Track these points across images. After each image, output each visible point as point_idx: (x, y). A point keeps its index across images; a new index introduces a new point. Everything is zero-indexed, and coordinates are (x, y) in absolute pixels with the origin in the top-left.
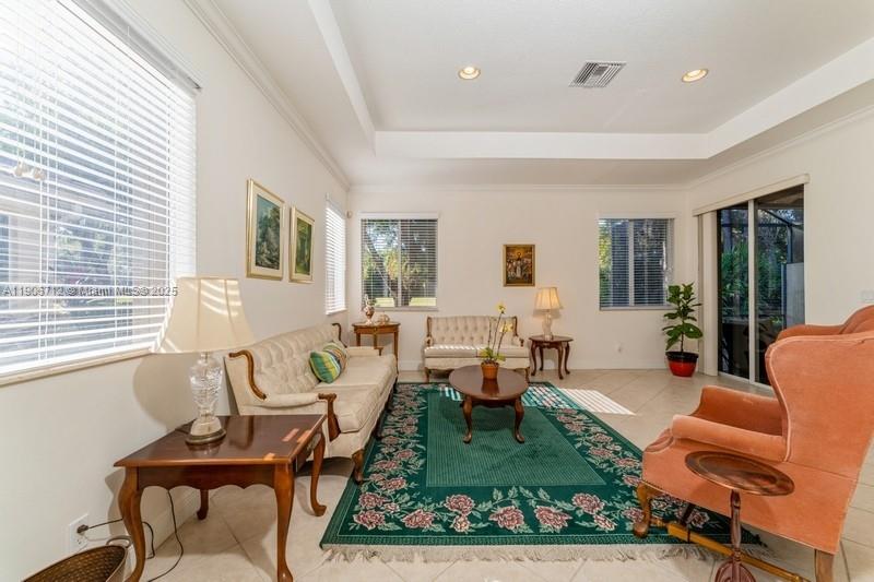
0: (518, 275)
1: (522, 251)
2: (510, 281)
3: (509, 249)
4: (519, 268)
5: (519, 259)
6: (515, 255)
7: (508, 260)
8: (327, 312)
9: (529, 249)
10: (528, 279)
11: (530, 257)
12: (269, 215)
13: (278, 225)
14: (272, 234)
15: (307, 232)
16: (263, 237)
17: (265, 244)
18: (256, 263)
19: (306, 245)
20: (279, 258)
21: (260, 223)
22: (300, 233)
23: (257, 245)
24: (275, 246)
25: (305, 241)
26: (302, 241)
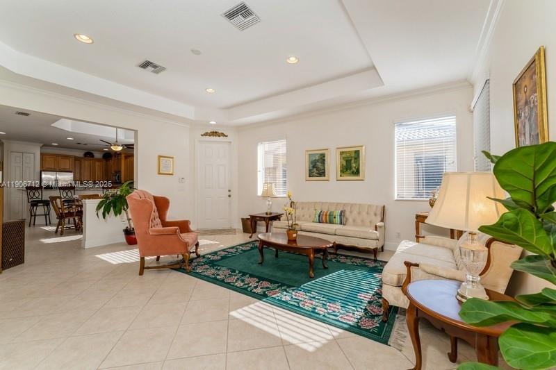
8: (396, 199)
12: (317, 158)
13: (325, 160)
14: (319, 164)
15: (353, 155)
16: (314, 167)
17: (315, 169)
18: (310, 176)
19: (353, 161)
20: (324, 172)
21: (312, 163)
22: (344, 158)
23: (310, 170)
24: (322, 168)
25: (351, 160)
26: (347, 161)
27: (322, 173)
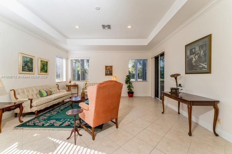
0: (109, 73)
1: (109, 67)
2: (106, 75)
3: (106, 67)
4: (109, 71)
5: (109, 69)
6: (108, 68)
7: (106, 69)
8: (56, 82)
9: (111, 67)
10: (111, 74)
11: (112, 69)
12: (28, 60)
13: (32, 62)
14: (29, 64)
15: (45, 63)
16: (26, 65)
17: (26, 66)
18: (23, 71)
19: (45, 66)
20: (32, 69)
21: (24, 62)
22: (42, 64)
23: (23, 67)
24: (31, 67)
25: (45, 65)
26: (43, 65)
27: (31, 70)
